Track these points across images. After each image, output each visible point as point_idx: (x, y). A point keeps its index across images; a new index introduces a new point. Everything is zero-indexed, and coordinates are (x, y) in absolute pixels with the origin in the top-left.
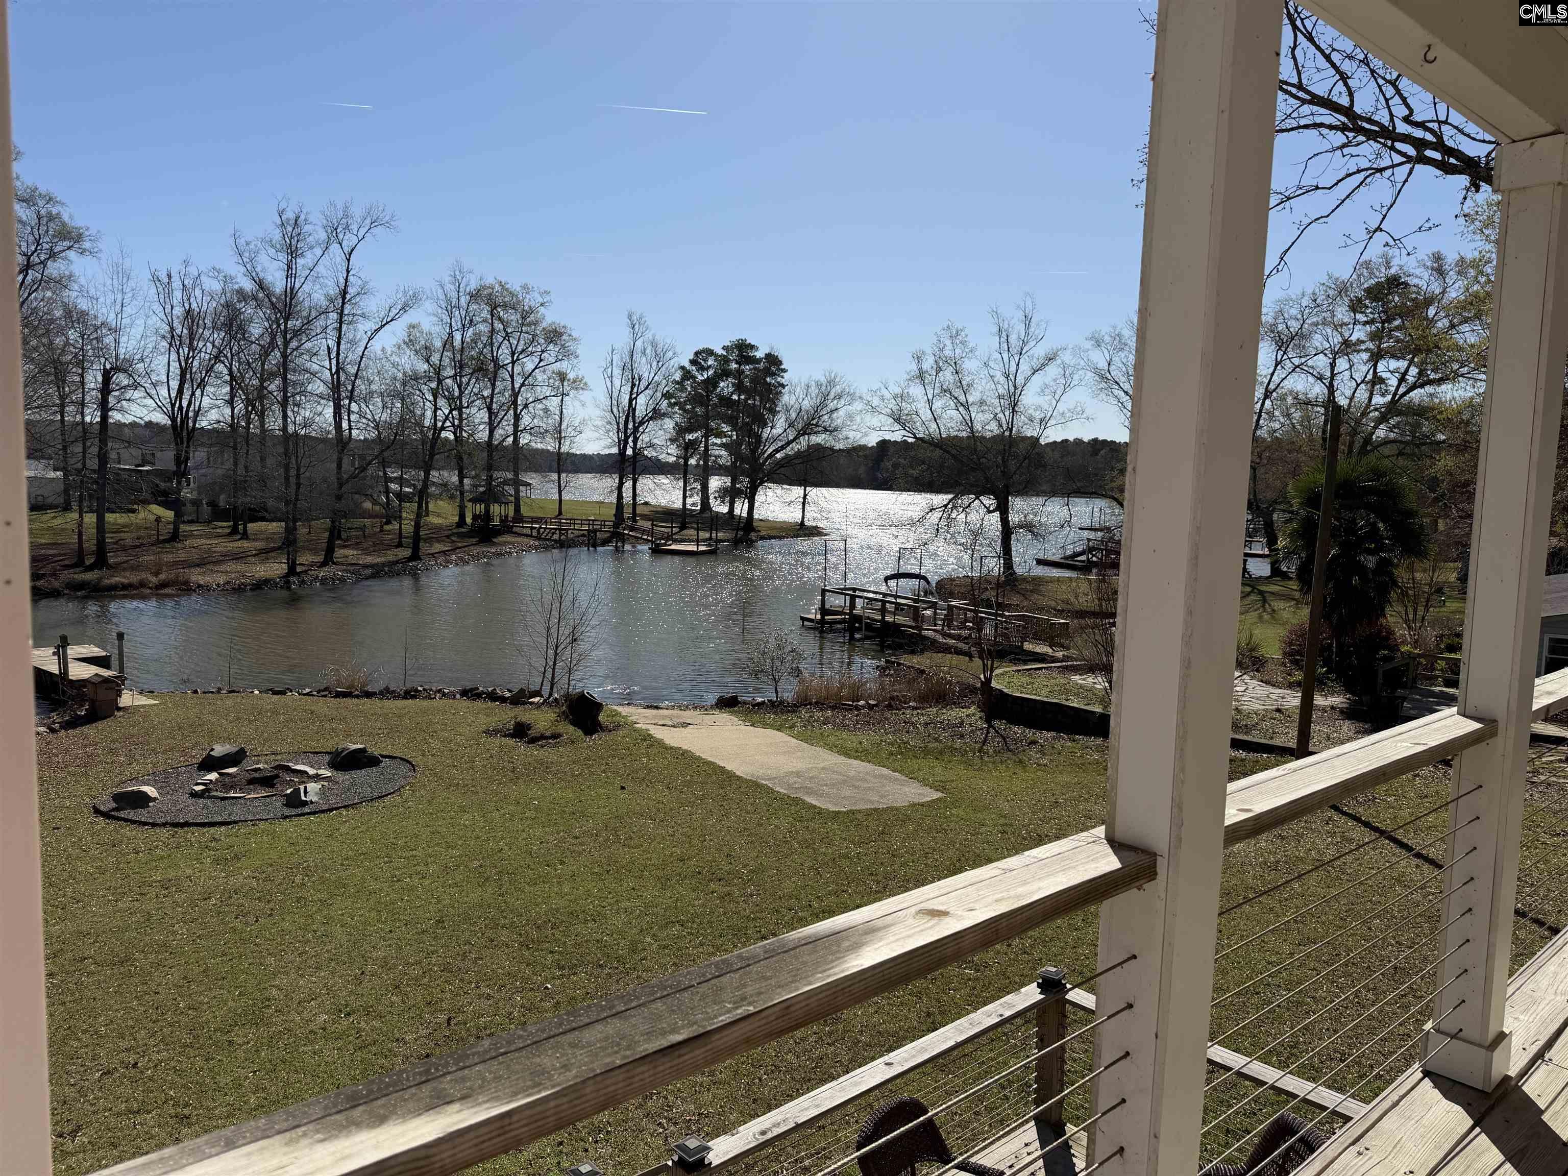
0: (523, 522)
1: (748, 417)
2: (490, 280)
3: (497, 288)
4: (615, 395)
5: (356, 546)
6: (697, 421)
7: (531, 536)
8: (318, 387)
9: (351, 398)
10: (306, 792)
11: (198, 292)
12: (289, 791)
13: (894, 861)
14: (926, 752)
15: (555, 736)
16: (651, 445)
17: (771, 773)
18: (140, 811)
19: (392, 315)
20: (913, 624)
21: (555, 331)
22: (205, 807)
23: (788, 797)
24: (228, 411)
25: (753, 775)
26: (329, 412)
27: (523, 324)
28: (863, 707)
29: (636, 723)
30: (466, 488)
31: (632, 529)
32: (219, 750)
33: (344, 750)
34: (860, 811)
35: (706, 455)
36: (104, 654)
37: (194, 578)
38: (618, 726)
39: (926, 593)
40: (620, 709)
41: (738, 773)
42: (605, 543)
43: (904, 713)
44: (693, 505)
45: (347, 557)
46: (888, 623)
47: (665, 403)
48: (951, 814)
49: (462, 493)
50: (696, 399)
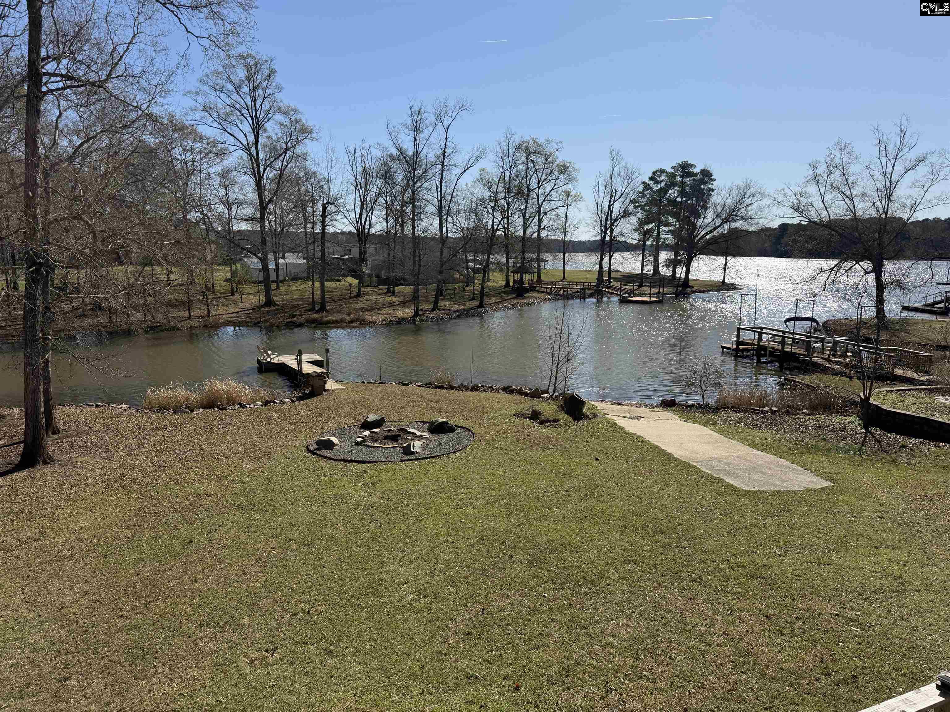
0: (542, 284)
1: (687, 212)
2: (527, 138)
3: (531, 142)
4: (600, 203)
5: (450, 299)
6: (653, 216)
7: (546, 292)
8: (431, 209)
9: (448, 214)
10: (414, 446)
11: (369, 157)
12: (405, 445)
13: (793, 533)
14: (817, 449)
15: (556, 421)
16: (622, 234)
17: (700, 457)
18: (329, 451)
19: (470, 163)
20: (806, 353)
21: (564, 166)
22: (362, 451)
23: (712, 476)
24: (385, 224)
25: (686, 458)
26: (436, 222)
27: (545, 163)
28: (767, 412)
29: (606, 414)
30: (510, 264)
31: (608, 287)
32: (371, 418)
33: (436, 421)
34: (766, 492)
35: (658, 238)
36: (321, 359)
37: (367, 317)
38: (595, 416)
39: (815, 331)
40: (596, 404)
41: (675, 456)
42: (591, 296)
43: (798, 418)
44: (648, 271)
45: (445, 306)
46: (786, 352)
47: (632, 206)
48: (839, 500)
49: (508, 268)
50: (652, 202)
